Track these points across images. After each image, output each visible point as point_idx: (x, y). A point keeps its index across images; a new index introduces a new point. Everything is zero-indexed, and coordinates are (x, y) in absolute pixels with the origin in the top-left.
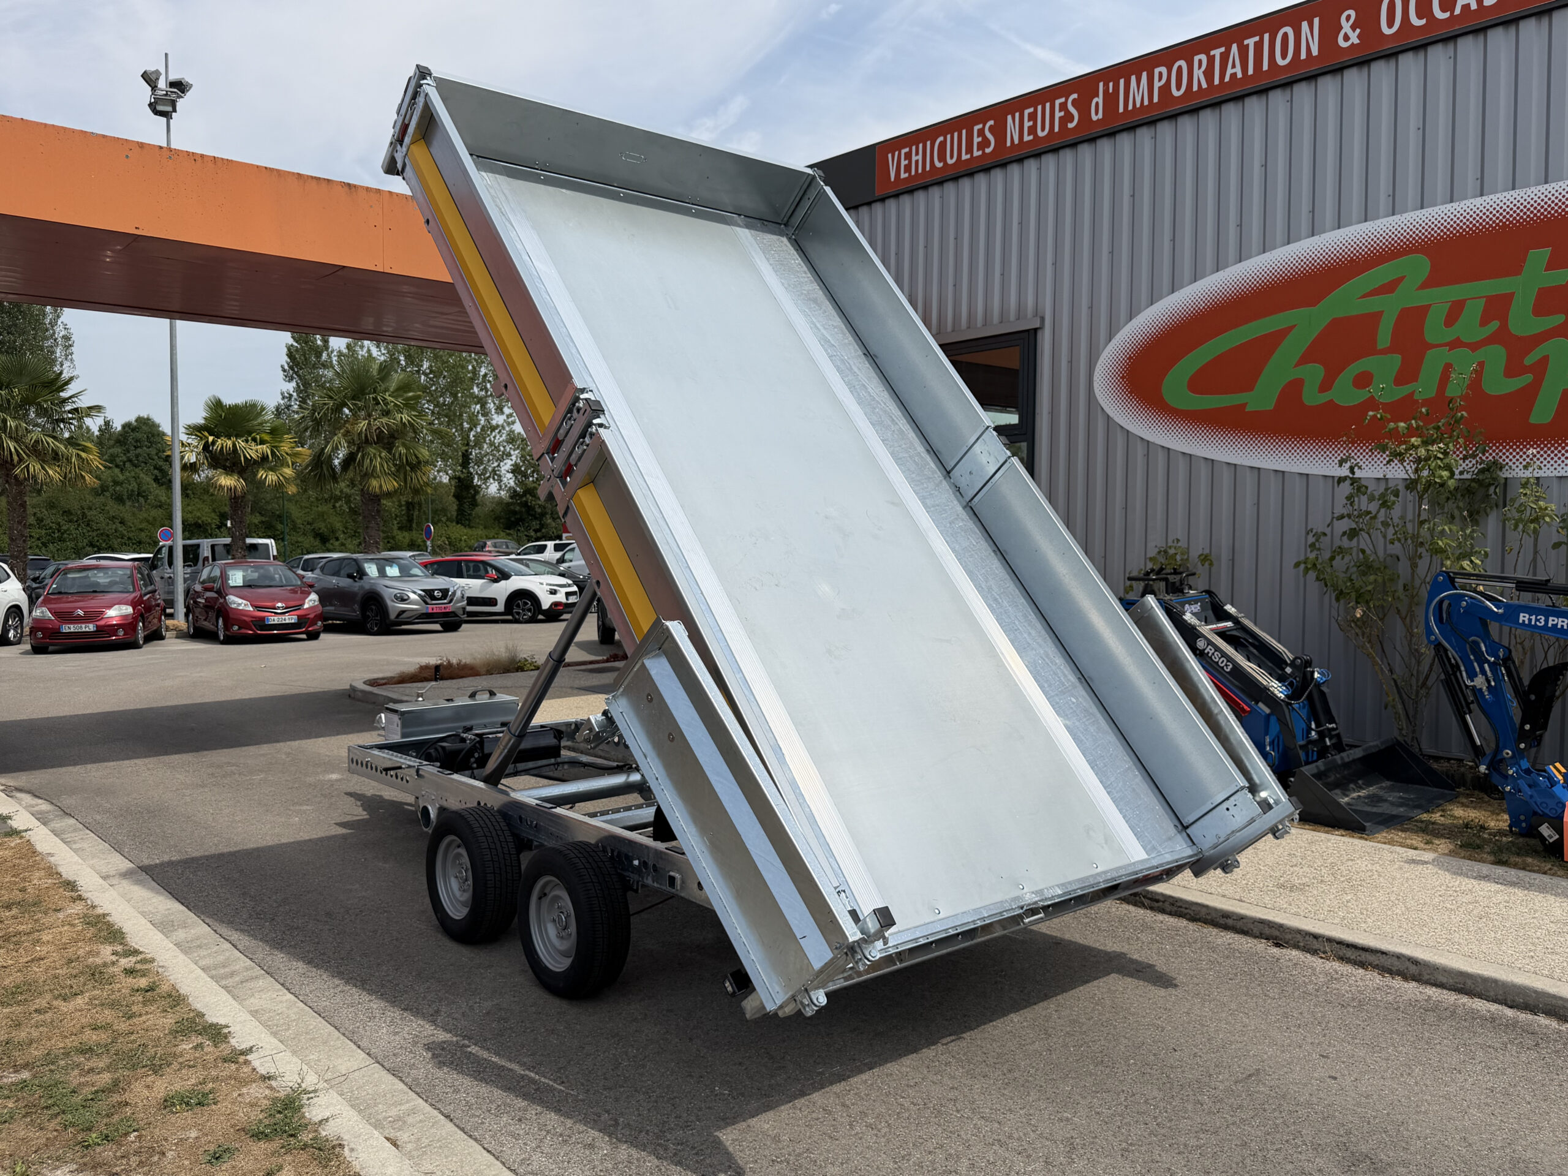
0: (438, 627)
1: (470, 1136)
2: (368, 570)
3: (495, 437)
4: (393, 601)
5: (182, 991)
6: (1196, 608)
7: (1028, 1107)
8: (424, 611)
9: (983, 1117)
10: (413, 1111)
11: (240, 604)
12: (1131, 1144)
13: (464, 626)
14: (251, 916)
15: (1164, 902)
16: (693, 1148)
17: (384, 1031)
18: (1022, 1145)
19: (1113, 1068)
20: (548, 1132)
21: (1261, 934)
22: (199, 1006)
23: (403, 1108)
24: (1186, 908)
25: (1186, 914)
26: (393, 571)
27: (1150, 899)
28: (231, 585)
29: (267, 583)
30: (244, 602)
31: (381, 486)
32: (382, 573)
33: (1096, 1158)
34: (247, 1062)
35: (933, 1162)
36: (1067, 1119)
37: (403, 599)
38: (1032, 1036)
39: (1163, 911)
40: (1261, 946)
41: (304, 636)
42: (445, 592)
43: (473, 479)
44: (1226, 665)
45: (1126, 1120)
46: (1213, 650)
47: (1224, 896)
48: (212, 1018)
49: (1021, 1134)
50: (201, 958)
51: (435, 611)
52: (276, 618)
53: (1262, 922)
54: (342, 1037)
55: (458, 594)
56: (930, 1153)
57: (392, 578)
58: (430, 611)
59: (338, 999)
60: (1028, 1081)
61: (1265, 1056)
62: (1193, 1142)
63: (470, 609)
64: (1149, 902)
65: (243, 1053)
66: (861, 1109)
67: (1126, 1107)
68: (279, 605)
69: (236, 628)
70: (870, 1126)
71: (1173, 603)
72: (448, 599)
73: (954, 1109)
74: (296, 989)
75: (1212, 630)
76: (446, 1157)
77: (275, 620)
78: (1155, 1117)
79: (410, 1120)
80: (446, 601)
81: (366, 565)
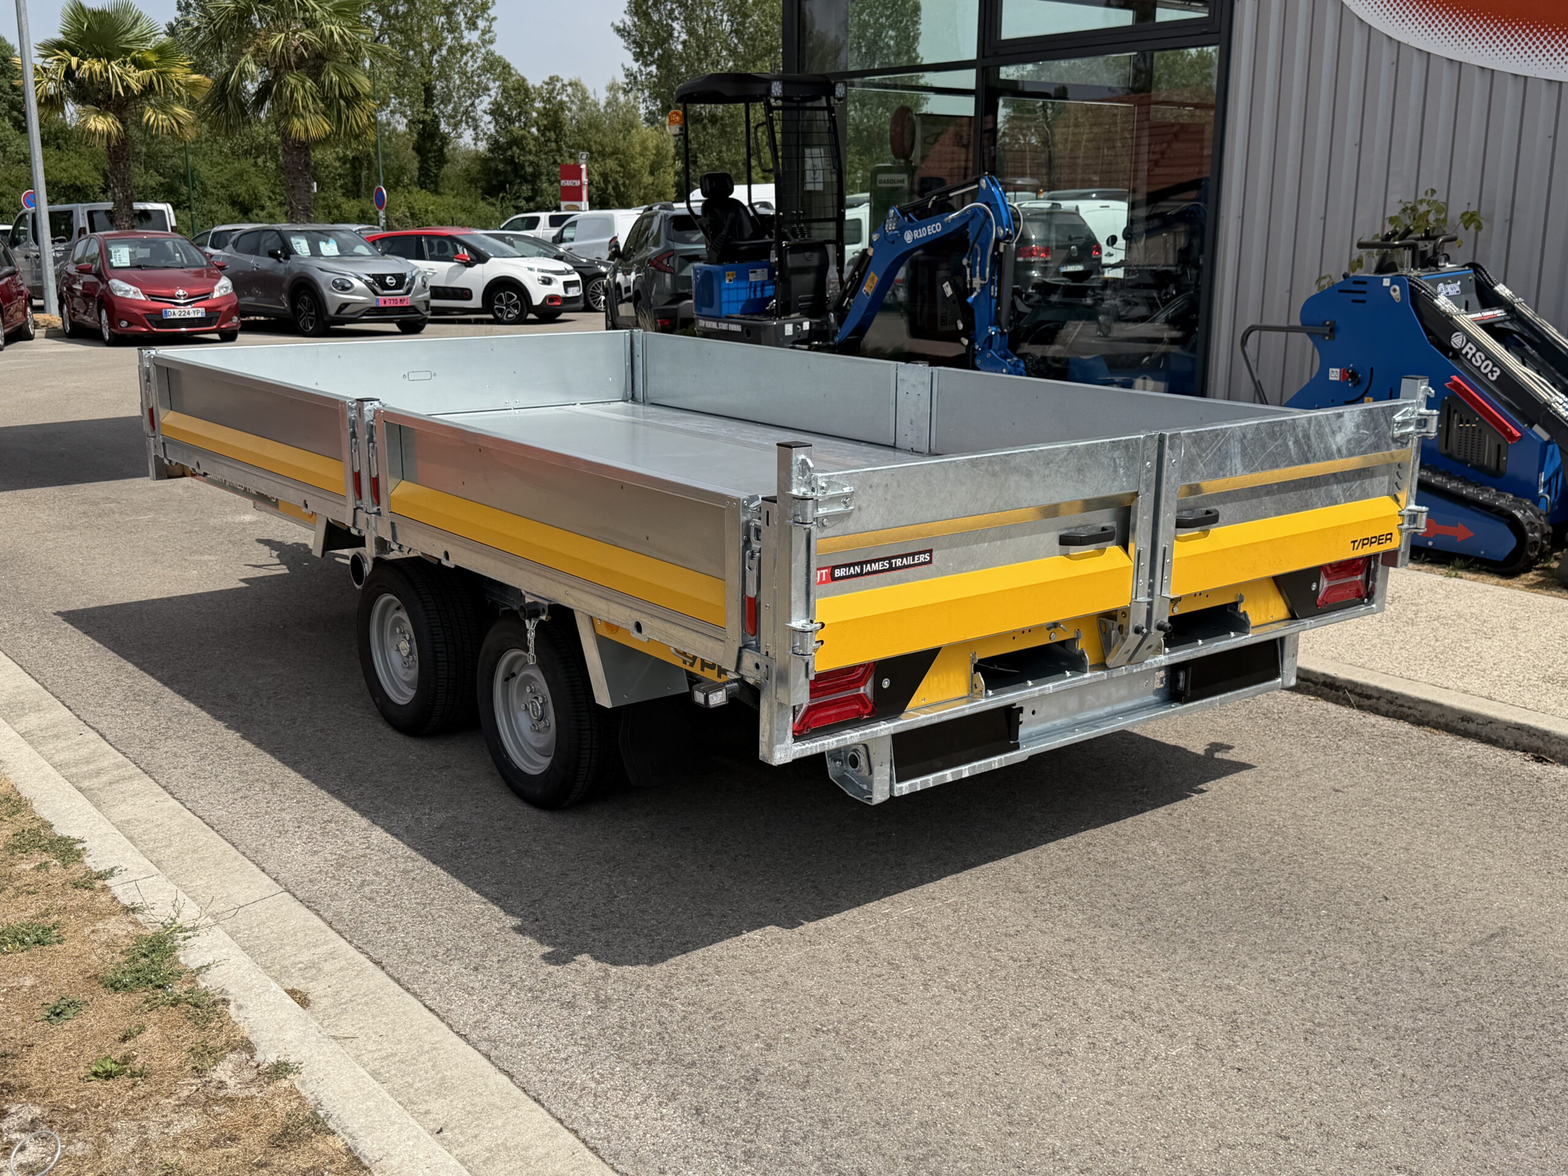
0: (393, 327)
1: (408, 990)
2: (296, 247)
3: (466, 64)
4: (331, 290)
5: (24, 794)
6: (1454, 288)
7: (1173, 968)
8: (374, 305)
9: (1109, 981)
10: (332, 955)
11: (127, 291)
12: (1319, 1025)
13: (428, 327)
14: (126, 697)
15: (1378, 698)
16: (709, 1010)
17: (299, 849)
18: (1163, 1020)
19: (1297, 920)
20: (513, 985)
21: (1516, 744)
22: (45, 814)
23: (318, 951)
24: (1410, 708)
25: (1408, 716)
26: (329, 248)
27: (1360, 695)
28: (115, 265)
29: (163, 262)
30: (133, 288)
31: (307, 130)
32: (315, 252)
33: (1268, 1042)
34: (105, 889)
35: (1038, 1039)
36: (1229, 988)
37: (344, 288)
38: (1181, 873)
39: (1376, 711)
40: (1515, 761)
41: (216, 336)
42: (400, 279)
43: (438, 123)
44: (1492, 371)
45: (1313, 992)
46: (1474, 350)
47: (1465, 692)
48: (61, 830)
49: (1163, 1005)
50: (58, 751)
51: (388, 305)
52: (176, 311)
53: (1519, 727)
54: (241, 857)
55: (419, 281)
56: (1034, 1025)
57: (329, 258)
58: (382, 305)
59: (239, 805)
60: (1173, 934)
61: (1516, 910)
62: (1408, 1024)
63: (435, 303)
64: (1357, 698)
65: (100, 876)
66: (940, 964)
67: (1313, 973)
68: (181, 292)
69: (124, 324)
70: (952, 987)
71: (1422, 282)
72: (405, 288)
73: (1070, 968)
74: (182, 794)
75: (1475, 320)
76: (374, 1017)
77: (175, 313)
78: (1355, 989)
79: (327, 967)
80: (401, 291)
81: (293, 240)
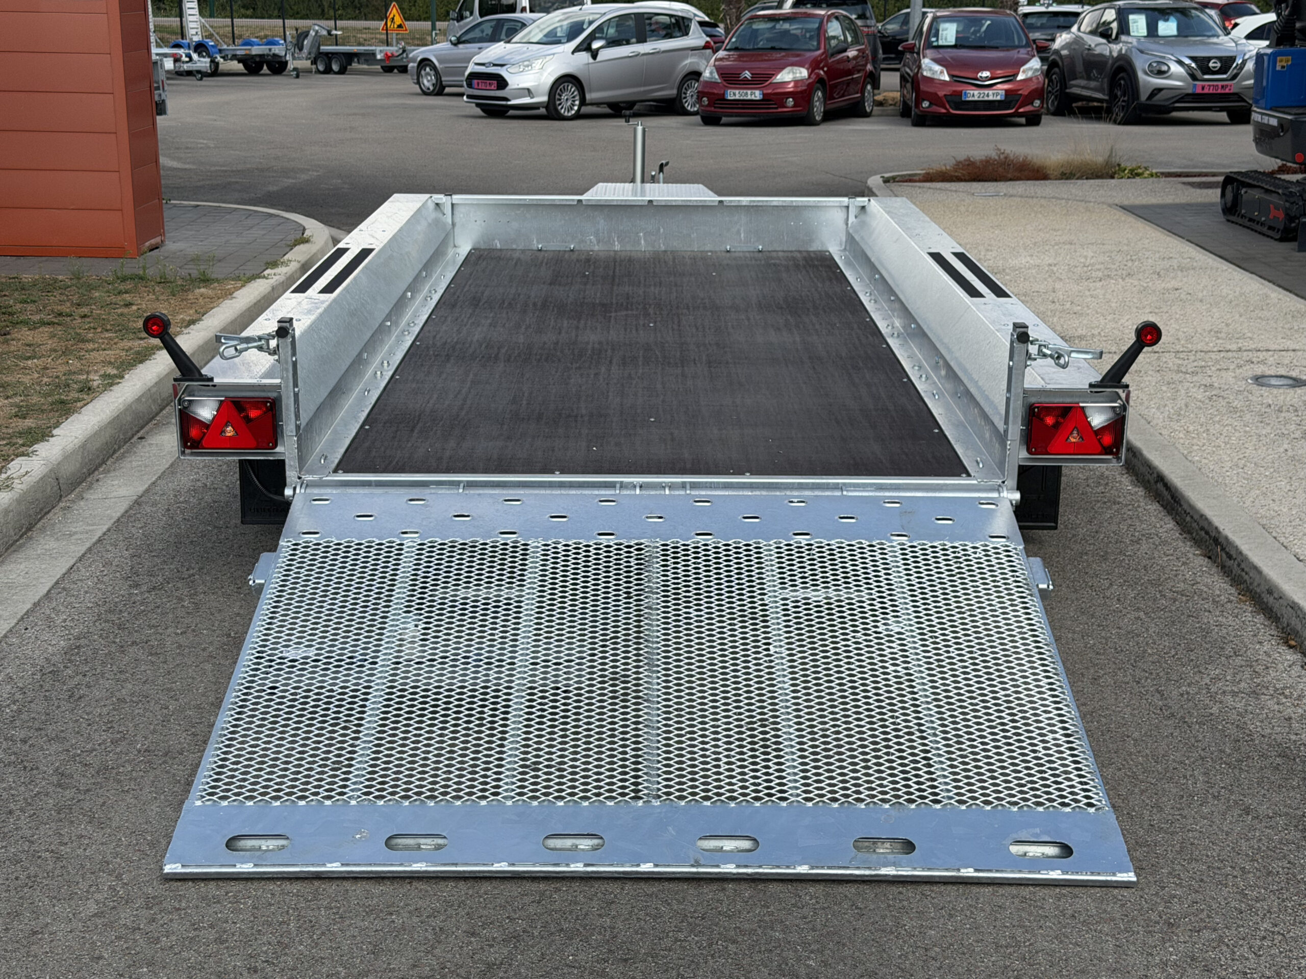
2: (1132, 27)
4: (1146, 73)
8: (1190, 91)
11: (934, 71)
26: (1167, 28)
28: (936, 44)
30: (941, 68)
32: (1153, 27)
37: (1161, 71)
42: (1226, 62)
51: (1206, 91)
52: (976, 92)
55: (1250, 66)
68: (986, 74)
69: (926, 104)
72: (1231, 72)
77: (974, 95)
80: (1224, 76)
81: (1131, 17)
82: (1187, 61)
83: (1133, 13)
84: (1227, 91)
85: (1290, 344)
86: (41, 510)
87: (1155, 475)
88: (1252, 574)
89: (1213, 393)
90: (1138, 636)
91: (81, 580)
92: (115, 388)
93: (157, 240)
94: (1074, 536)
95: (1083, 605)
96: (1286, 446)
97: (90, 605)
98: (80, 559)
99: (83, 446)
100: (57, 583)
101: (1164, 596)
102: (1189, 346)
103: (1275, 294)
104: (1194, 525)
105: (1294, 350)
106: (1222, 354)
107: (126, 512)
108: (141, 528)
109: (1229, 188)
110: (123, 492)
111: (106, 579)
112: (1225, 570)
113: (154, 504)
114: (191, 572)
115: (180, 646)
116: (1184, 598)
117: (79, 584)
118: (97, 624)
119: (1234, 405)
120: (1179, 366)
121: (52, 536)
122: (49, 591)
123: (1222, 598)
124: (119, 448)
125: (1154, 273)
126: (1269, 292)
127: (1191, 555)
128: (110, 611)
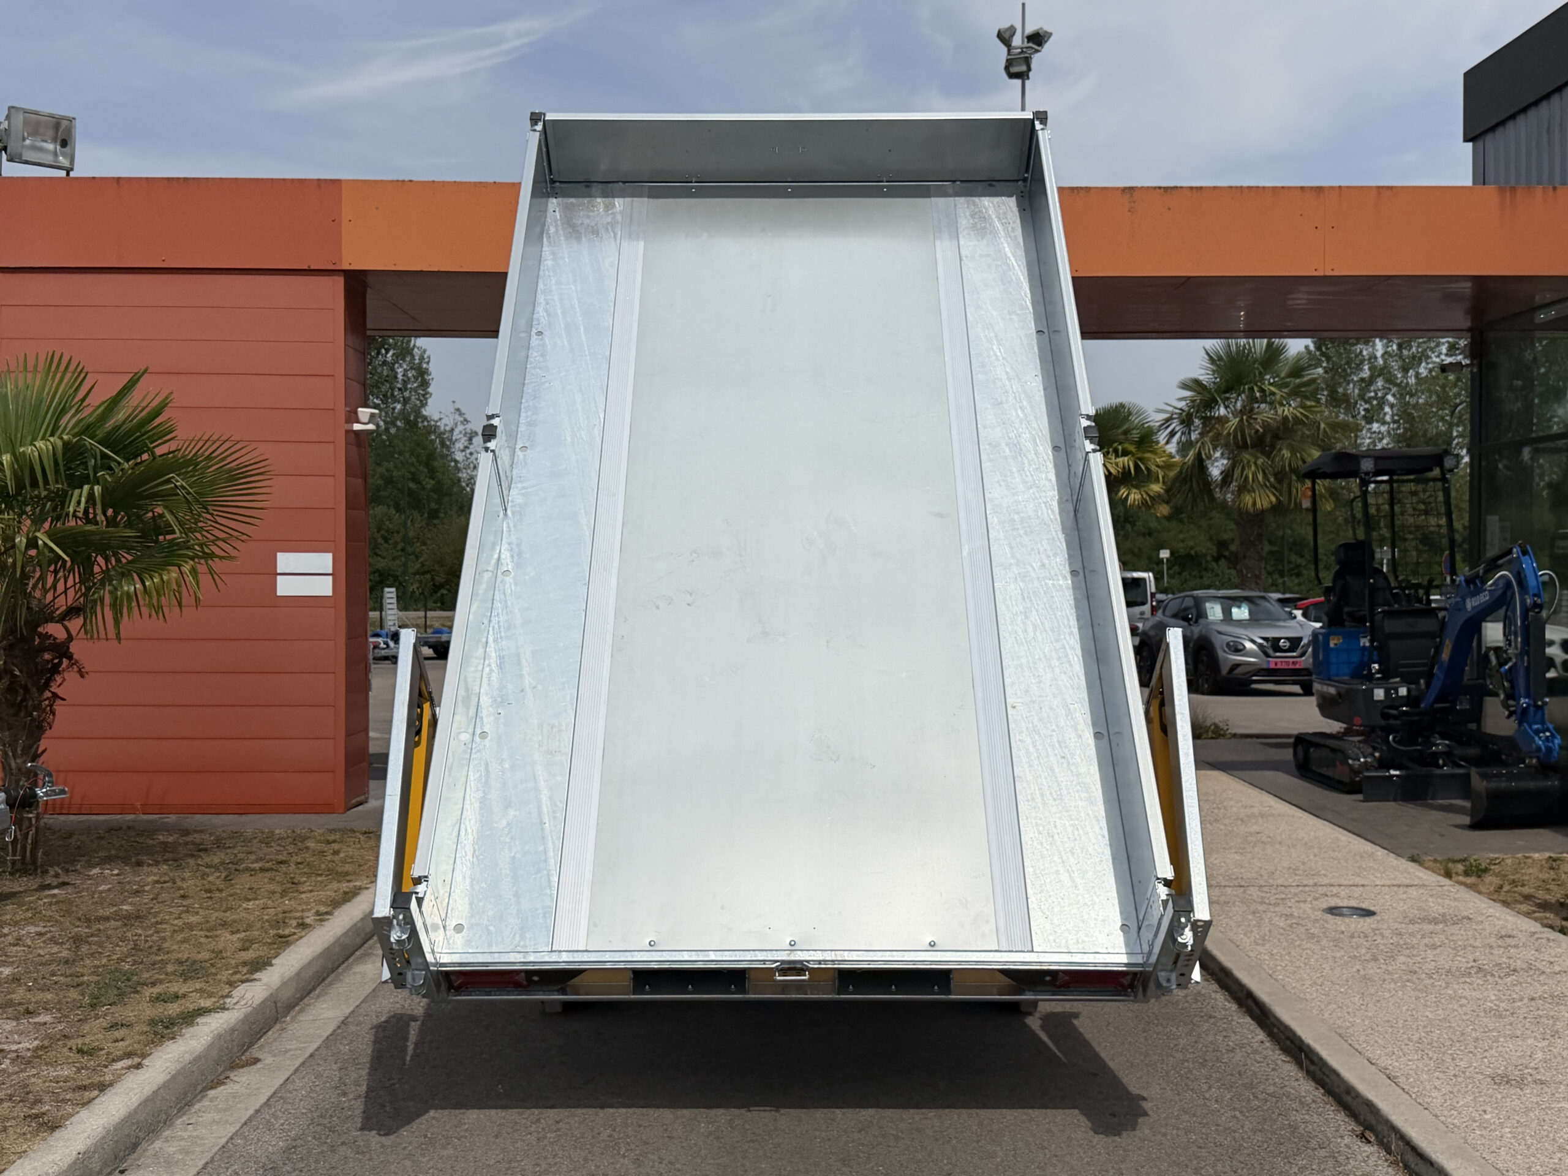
0: (1297, 689)
2: (1210, 612)
4: (1225, 651)
5: (297, 942)
8: (1265, 666)
15: (1316, 1065)
22: (287, 951)
23: (302, 1045)
24: (1328, 1076)
25: (1326, 1084)
26: (1240, 613)
27: (1310, 1060)
31: (1254, 504)
32: (1227, 613)
34: (237, 986)
37: (1238, 649)
39: (1314, 1077)
42: (1294, 642)
48: (276, 959)
51: (1279, 666)
54: (362, 999)
57: (1240, 623)
58: (1272, 666)
72: (1299, 651)
76: (262, 1077)
79: (291, 1053)
80: (1295, 654)
81: (1208, 605)
82: (1260, 641)
83: (1208, 601)
84: (1297, 666)
85: (1358, 880)
86: (261, 1030)
87: (1245, 992)
88: (1333, 1077)
89: (1294, 921)
90: (1234, 1132)
91: (296, 1090)
92: (326, 923)
93: (362, 798)
94: (1176, 1045)
95: (1186, 1106)
96: (1358, 967)
97: (304, 1111)
98: (296, 1070)
99: (298, 974)
100: (275, 1093)
101: (1257, 1097)
102: (1271, 881)
103: (1345, 838)
104: (1281, 1035)
105: (1363, 886)
106: (1300, 888)
107: (335, 1031)
108: (348, 1044)
109: (1300, 748)
110: (331, 1014)
111: (318, 1089)
112: (1311, 1075)
113: (359, 1024)
114: (392, 1082)
115: (383, 1146)
116: (1274, 1099)
117: (295, 1093)
118: (311, 1127)
119: (1312, 931)
120: (1263, 898)
121: (269, 1053)
122: (268, 1100)
123: (1308, 1098)
124: (328, 976)
125: (1237, 819)
126: (1340, 836)
127: (1279, 1062)
128: (321, 1116)
